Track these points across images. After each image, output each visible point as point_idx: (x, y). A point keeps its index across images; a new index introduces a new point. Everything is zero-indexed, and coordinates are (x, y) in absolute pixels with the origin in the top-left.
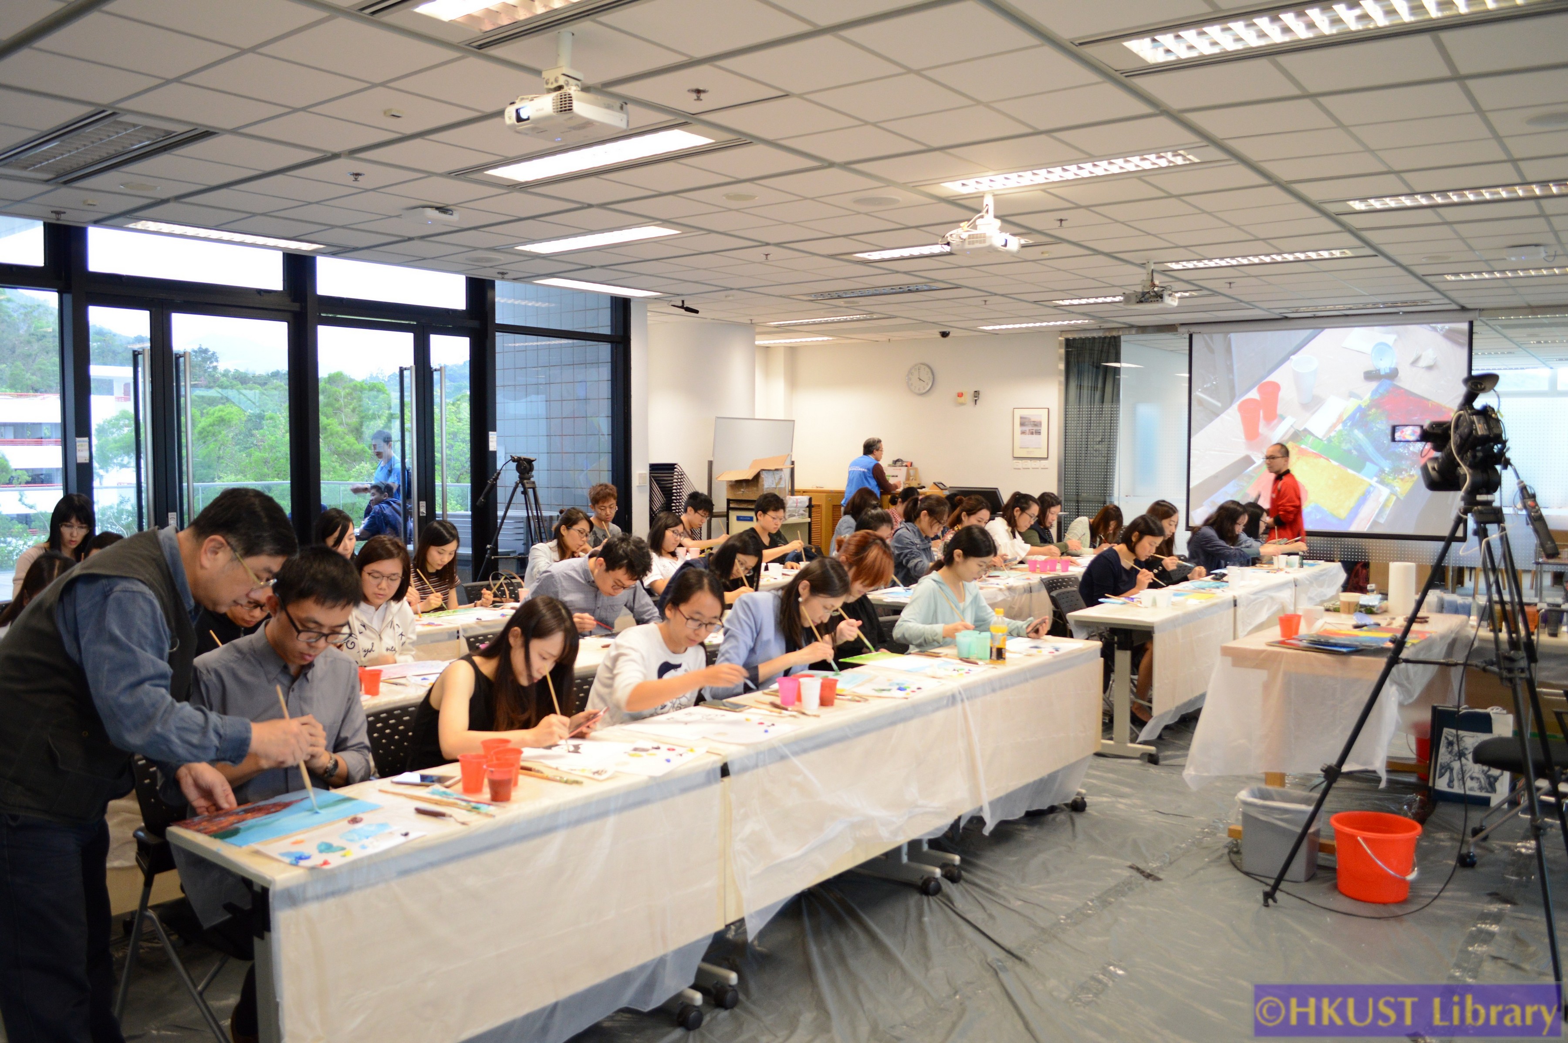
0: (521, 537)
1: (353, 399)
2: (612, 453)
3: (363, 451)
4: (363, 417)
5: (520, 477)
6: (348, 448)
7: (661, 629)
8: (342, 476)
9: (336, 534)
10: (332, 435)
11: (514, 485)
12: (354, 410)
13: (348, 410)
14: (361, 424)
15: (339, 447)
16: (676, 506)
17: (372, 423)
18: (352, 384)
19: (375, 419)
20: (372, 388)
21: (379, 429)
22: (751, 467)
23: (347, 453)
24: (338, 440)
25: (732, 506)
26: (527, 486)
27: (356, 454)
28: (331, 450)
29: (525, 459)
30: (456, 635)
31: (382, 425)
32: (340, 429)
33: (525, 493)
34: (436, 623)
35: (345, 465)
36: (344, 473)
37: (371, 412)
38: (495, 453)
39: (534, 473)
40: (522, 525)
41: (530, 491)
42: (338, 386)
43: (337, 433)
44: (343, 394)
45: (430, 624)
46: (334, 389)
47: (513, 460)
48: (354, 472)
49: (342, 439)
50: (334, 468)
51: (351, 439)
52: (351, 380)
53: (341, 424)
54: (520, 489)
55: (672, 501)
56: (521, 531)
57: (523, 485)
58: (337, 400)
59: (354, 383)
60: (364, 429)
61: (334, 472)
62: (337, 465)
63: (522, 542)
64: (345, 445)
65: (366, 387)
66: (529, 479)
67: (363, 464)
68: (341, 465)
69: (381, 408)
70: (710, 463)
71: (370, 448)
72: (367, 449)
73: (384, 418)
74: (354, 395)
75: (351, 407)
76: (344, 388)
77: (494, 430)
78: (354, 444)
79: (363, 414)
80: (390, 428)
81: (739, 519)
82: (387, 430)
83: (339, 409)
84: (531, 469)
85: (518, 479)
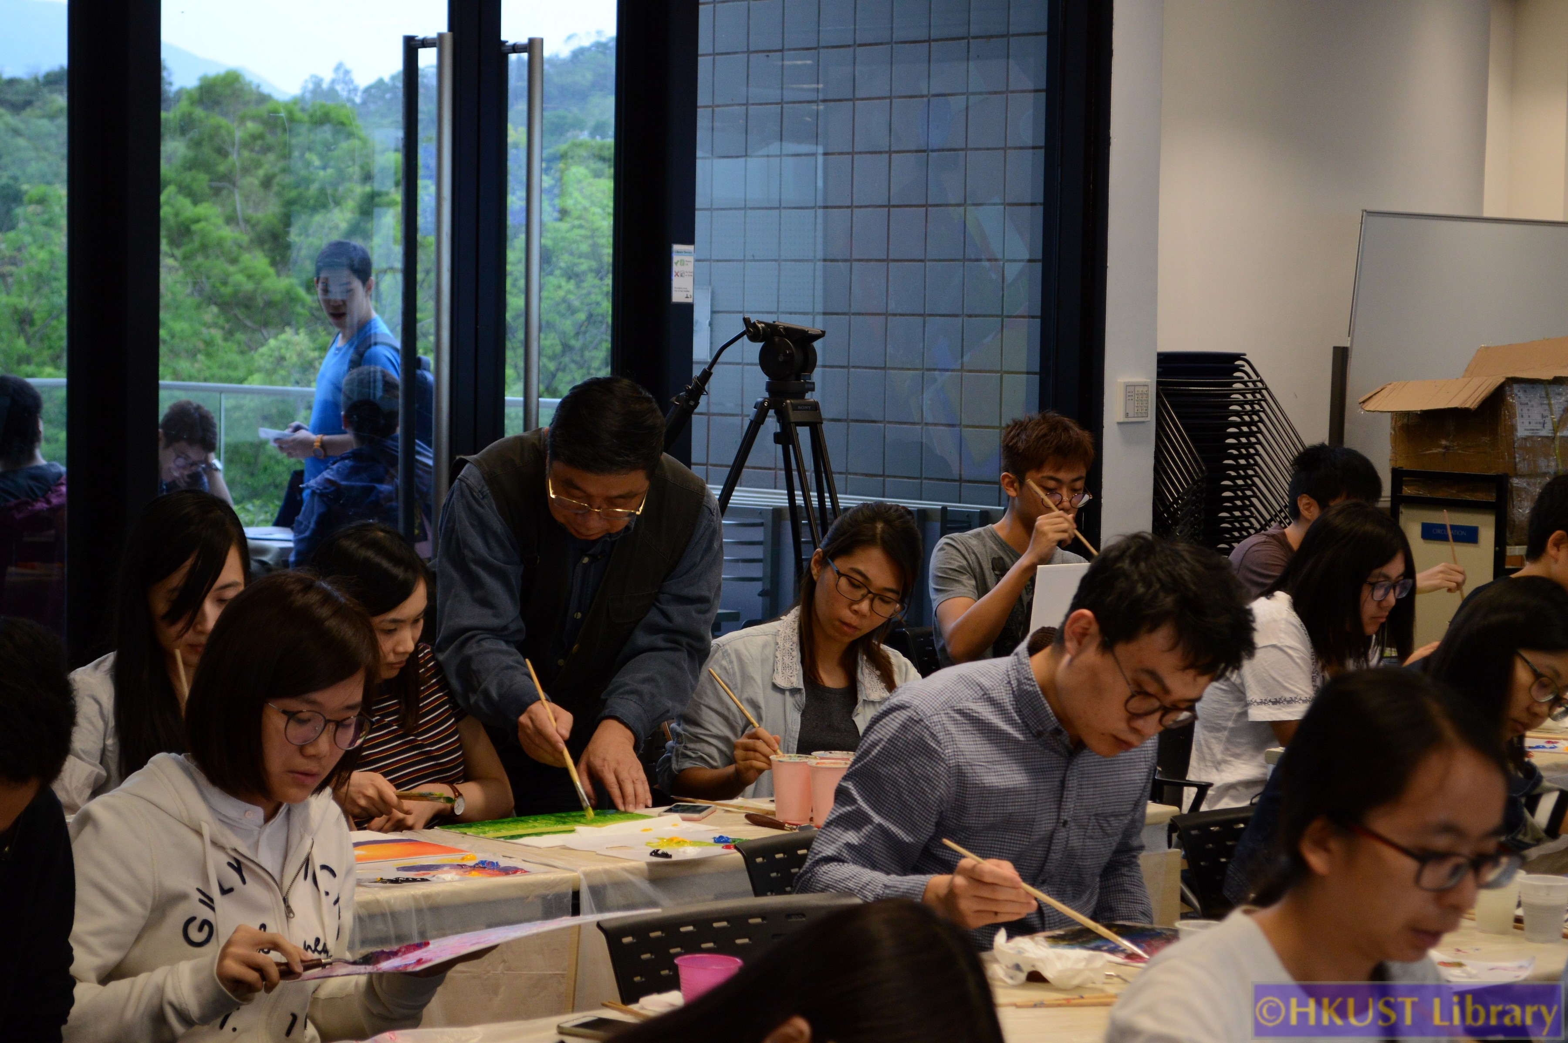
0: (756, 571)
1: (267, 149)
2: (1045, 317)
3: (291, 298)
4: (290, 203)
5: (770, 388)
6: (249, 286)
7: (1268, 932)
8: (230, 365)
9: (177, 579)
10: (204, 248)
11: (751, 412)
12: (267, 183)
13: (252, 182)
14: (287, 221)
15: (225, 283)
16: (1234, 488)
17: (318, 218)
18: (263, 110)
19: (324, 206)
20: (322, 119)
21: (335, 237)
22: (1470, 371)
23: (246, 303)
24: (220, 266)
25: (1407, 491)
26: (794, 416)
27: (269, 304)
28: (201, 292)
29: (790, 332)
30: (568, 901)
31: (344, 226)
32: (228, 233)
33: (785, 438)
34: (504, 863)
35: (239, 336)
36: (236, 358)
37: (314, 188)
38: (687, 309)
39: (817, 376)
40: (758, 534)
41: (803, 434)
42: (225, 114)
43: (220, 243)
44: (239, 134)
45: (484, 866)
46: (216, 119)
47: (752, 331)
48: (262, 356)
49: (234, 261)
50: (209, 343)
51: (259, 261)
52: (263, 99)
53: (231, 220)
54: (771, 425)
55: (1221, 472)
56: (757, 552)
57: (782, 417)
58: (222, 153)
59: (269, 106)
60: (294, 236)
61: (209, 355)
62: (217, 334)
63: (758, 586)
64: (240, 278)
65: (305, 117)
66: (801, 395)
67: (288, 334)
68: (229, 335)
69: (342, 177)
70: (1341, 356)
71: (309, 288)
72: (302, 292)
73: (350, 204)
74: (270, 139)
75: (261, 172)
76: (242, 120)
77: (689, 239)
78: (266, 276)
79: (293, 194)
80: (367, 236)
81: (1431, 533)
82: (357, 242)
83: (228, 178)
84: (809, 362)
85: (761, 394)
